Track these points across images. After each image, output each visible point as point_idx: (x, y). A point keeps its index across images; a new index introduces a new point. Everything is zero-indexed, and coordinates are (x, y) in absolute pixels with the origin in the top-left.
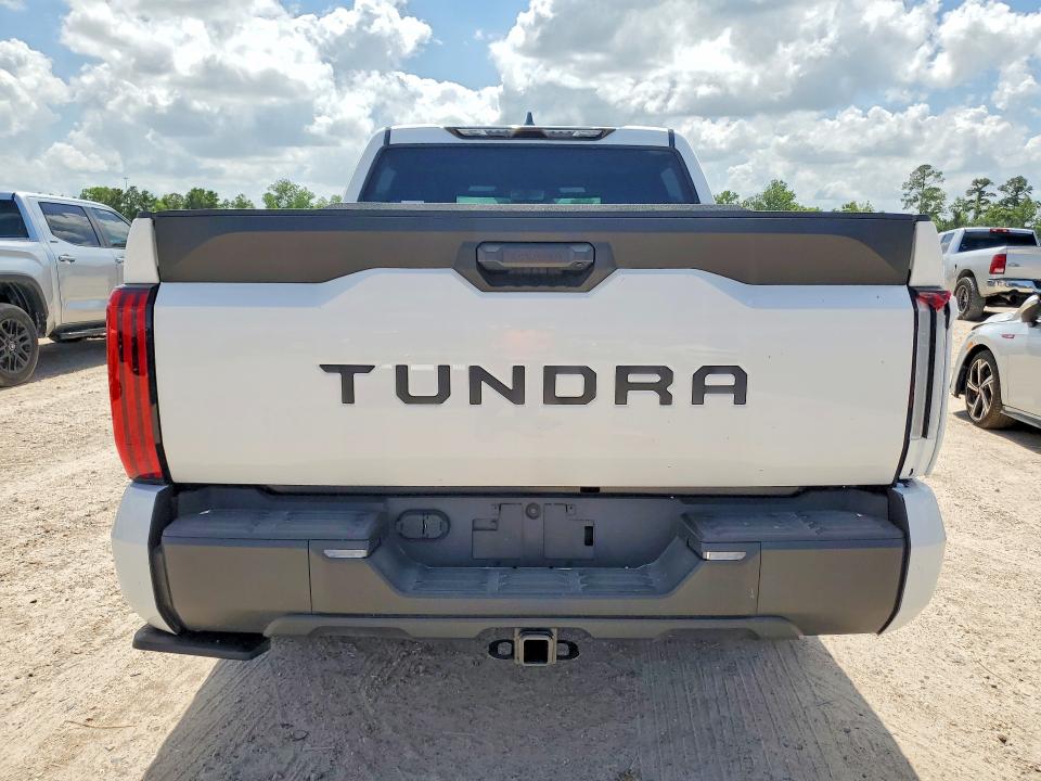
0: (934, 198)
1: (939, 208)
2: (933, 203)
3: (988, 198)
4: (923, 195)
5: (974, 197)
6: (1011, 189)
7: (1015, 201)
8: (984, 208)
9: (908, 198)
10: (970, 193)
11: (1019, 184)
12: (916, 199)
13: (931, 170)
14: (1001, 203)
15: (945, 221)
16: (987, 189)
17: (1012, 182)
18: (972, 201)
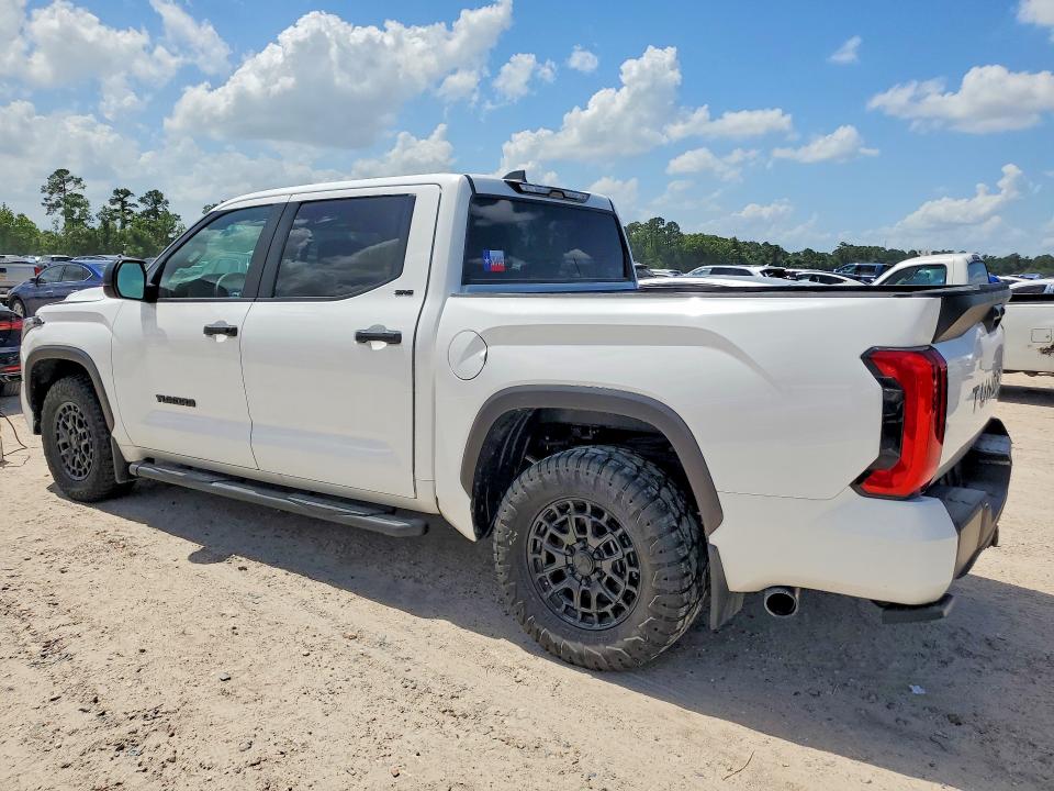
0: (79, 205)
1: (84, 214)
2: (77, 210)
3: (132, 209)
4: (66, 200)
5: (118, 206)
6: (150, 200)
7: (155, 212)
8: (129, 217)
9: (49, 202)
10: (113, 202)
11: (156, 197)
12: (58, 205)
13: (69, 175)
14: (143, 214)
15: (93, 229)
16: (129, 200)
17: (150, 194)
18: (116, 210)
